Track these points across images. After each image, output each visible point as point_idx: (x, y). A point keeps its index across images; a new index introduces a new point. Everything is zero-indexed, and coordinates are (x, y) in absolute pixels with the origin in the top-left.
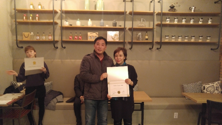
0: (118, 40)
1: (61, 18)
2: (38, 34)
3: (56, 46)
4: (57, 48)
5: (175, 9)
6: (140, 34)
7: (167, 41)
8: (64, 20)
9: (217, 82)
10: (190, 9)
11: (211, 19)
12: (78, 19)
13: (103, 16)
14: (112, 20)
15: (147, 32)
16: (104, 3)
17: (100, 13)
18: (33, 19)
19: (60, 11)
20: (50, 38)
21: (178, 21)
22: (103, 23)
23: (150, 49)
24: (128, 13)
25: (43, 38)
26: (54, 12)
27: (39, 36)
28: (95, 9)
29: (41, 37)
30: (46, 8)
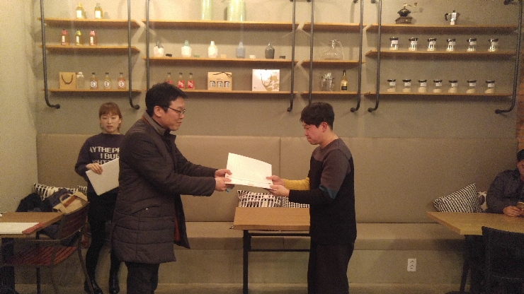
0: (277, 91)
1: (147, 40)
2: (94, 76)
3: (134, 104)
4: (138, 108)
5: (411, 18)
6: (329, 75)
7: (391, 91)
8: (154, 44)
10: (447, 18)
11: (496, 40)
12: (187, 42)
13: (242, 34)
14: (264, 43)
15: (344, 71)
16: (245, 4)
17: (236, 28)
18: (82, 41)
19: (145, 22)
20: (122, 85)
21: (418, 46)
22: (244, 51)
23: (352, 110)
24: (300, 27)
25: (105, 84)
26: (130, 26)
27: (96, 80)
28: (226, 18)
29: (100, 83)
30: (113, 17)
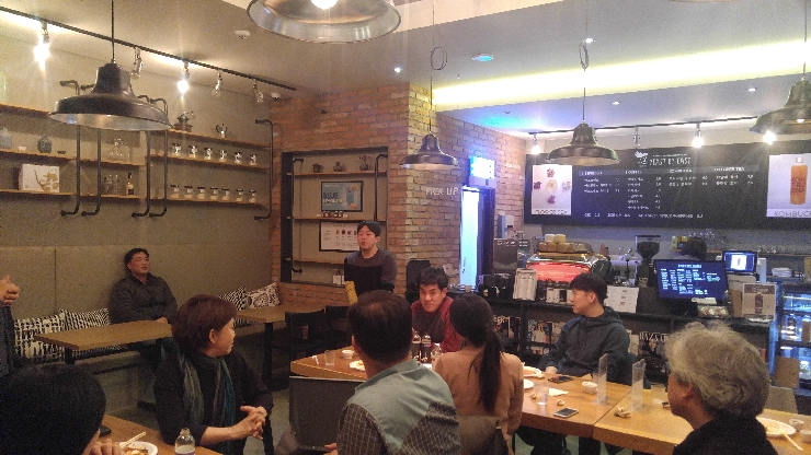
0: (57, 191)
5: (190, 126)
7: (175, 197)
9: (269, 287)
10: (218, 129)
11: (256, 155)
15: (130, 174)
23: (134, 216)
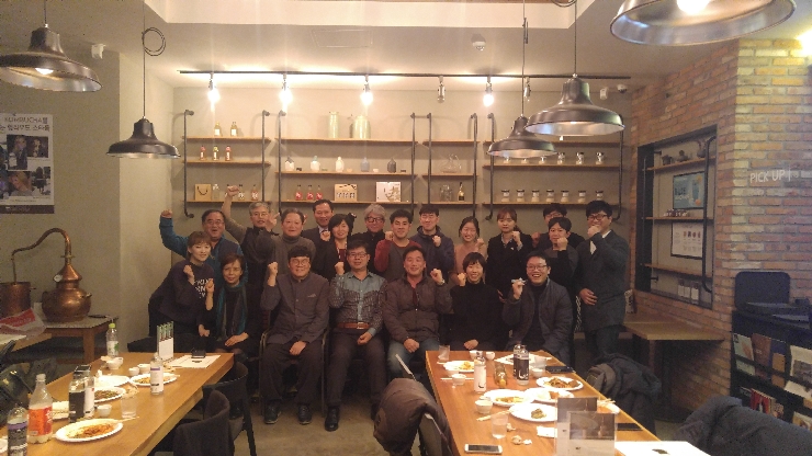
0: (398, 201)
1: (279, 154)
7: (505, 201)
8: (286, 159)
11: (603, 153)
12: (316, 157)
13: (366, 150)
14: (386, 157)
15: (461, 184)
16: (369, 123)
17: (361, 143)
18: (218, 157)
19: (277, 139)
20: (256, 196)
22: (368, 165)
24: (421, 143)
25: (239, 195)
26: (263, 143)
28: (351, 135)
30: (247, 135)
